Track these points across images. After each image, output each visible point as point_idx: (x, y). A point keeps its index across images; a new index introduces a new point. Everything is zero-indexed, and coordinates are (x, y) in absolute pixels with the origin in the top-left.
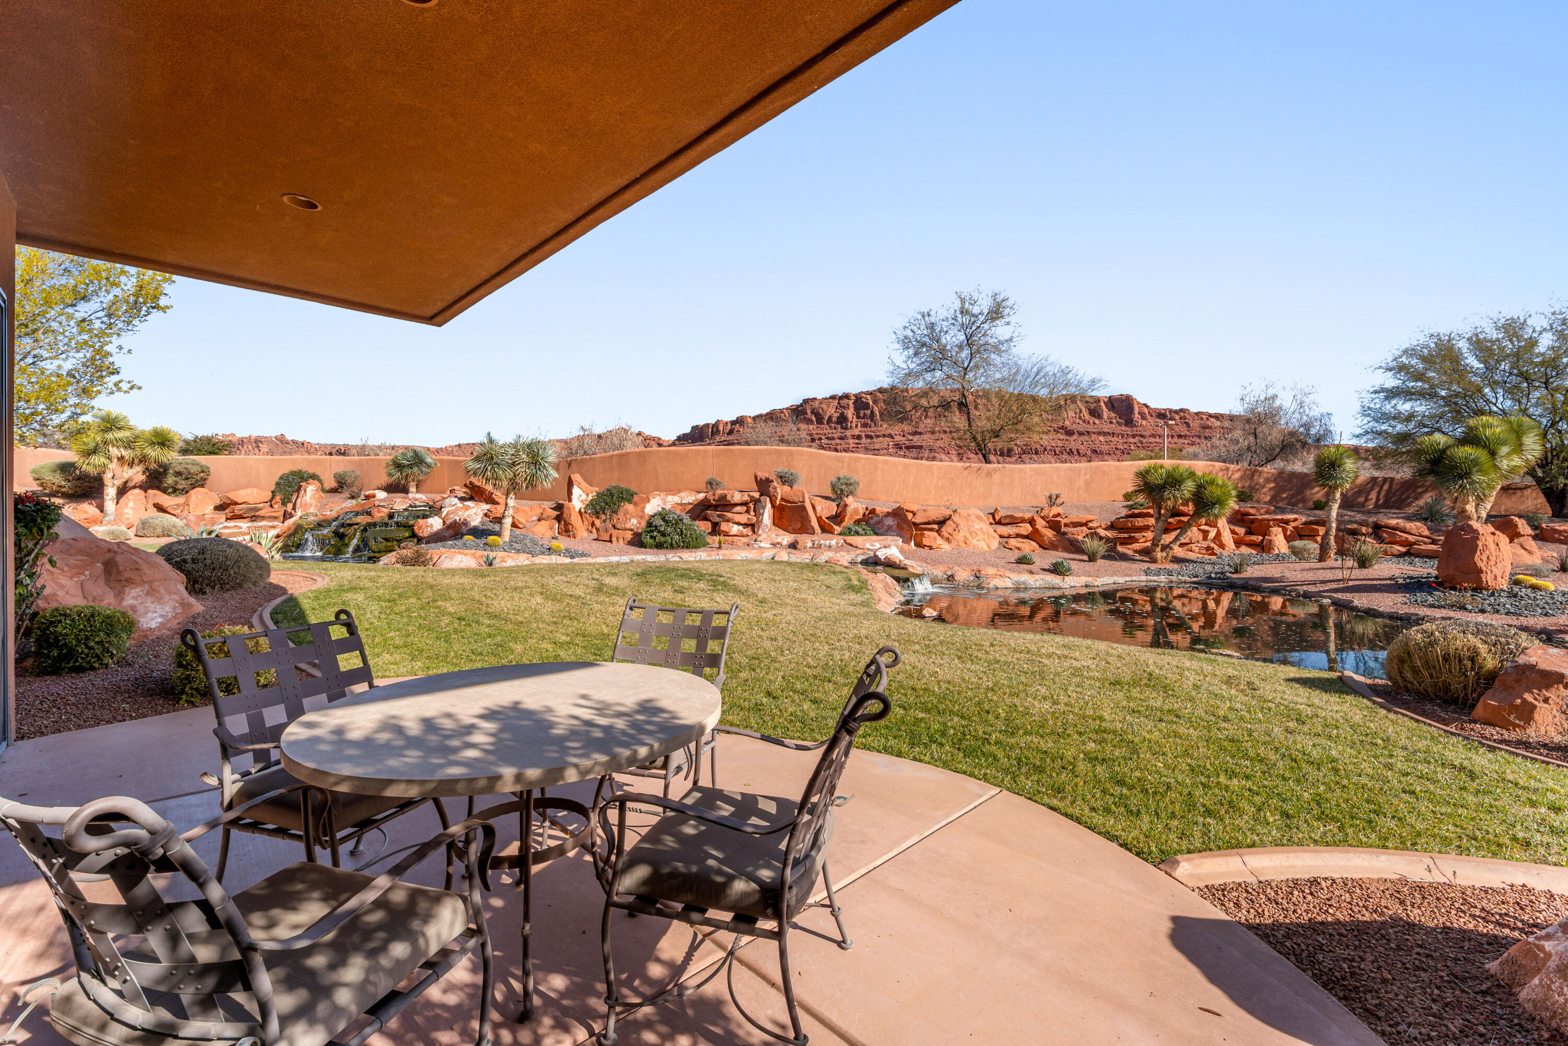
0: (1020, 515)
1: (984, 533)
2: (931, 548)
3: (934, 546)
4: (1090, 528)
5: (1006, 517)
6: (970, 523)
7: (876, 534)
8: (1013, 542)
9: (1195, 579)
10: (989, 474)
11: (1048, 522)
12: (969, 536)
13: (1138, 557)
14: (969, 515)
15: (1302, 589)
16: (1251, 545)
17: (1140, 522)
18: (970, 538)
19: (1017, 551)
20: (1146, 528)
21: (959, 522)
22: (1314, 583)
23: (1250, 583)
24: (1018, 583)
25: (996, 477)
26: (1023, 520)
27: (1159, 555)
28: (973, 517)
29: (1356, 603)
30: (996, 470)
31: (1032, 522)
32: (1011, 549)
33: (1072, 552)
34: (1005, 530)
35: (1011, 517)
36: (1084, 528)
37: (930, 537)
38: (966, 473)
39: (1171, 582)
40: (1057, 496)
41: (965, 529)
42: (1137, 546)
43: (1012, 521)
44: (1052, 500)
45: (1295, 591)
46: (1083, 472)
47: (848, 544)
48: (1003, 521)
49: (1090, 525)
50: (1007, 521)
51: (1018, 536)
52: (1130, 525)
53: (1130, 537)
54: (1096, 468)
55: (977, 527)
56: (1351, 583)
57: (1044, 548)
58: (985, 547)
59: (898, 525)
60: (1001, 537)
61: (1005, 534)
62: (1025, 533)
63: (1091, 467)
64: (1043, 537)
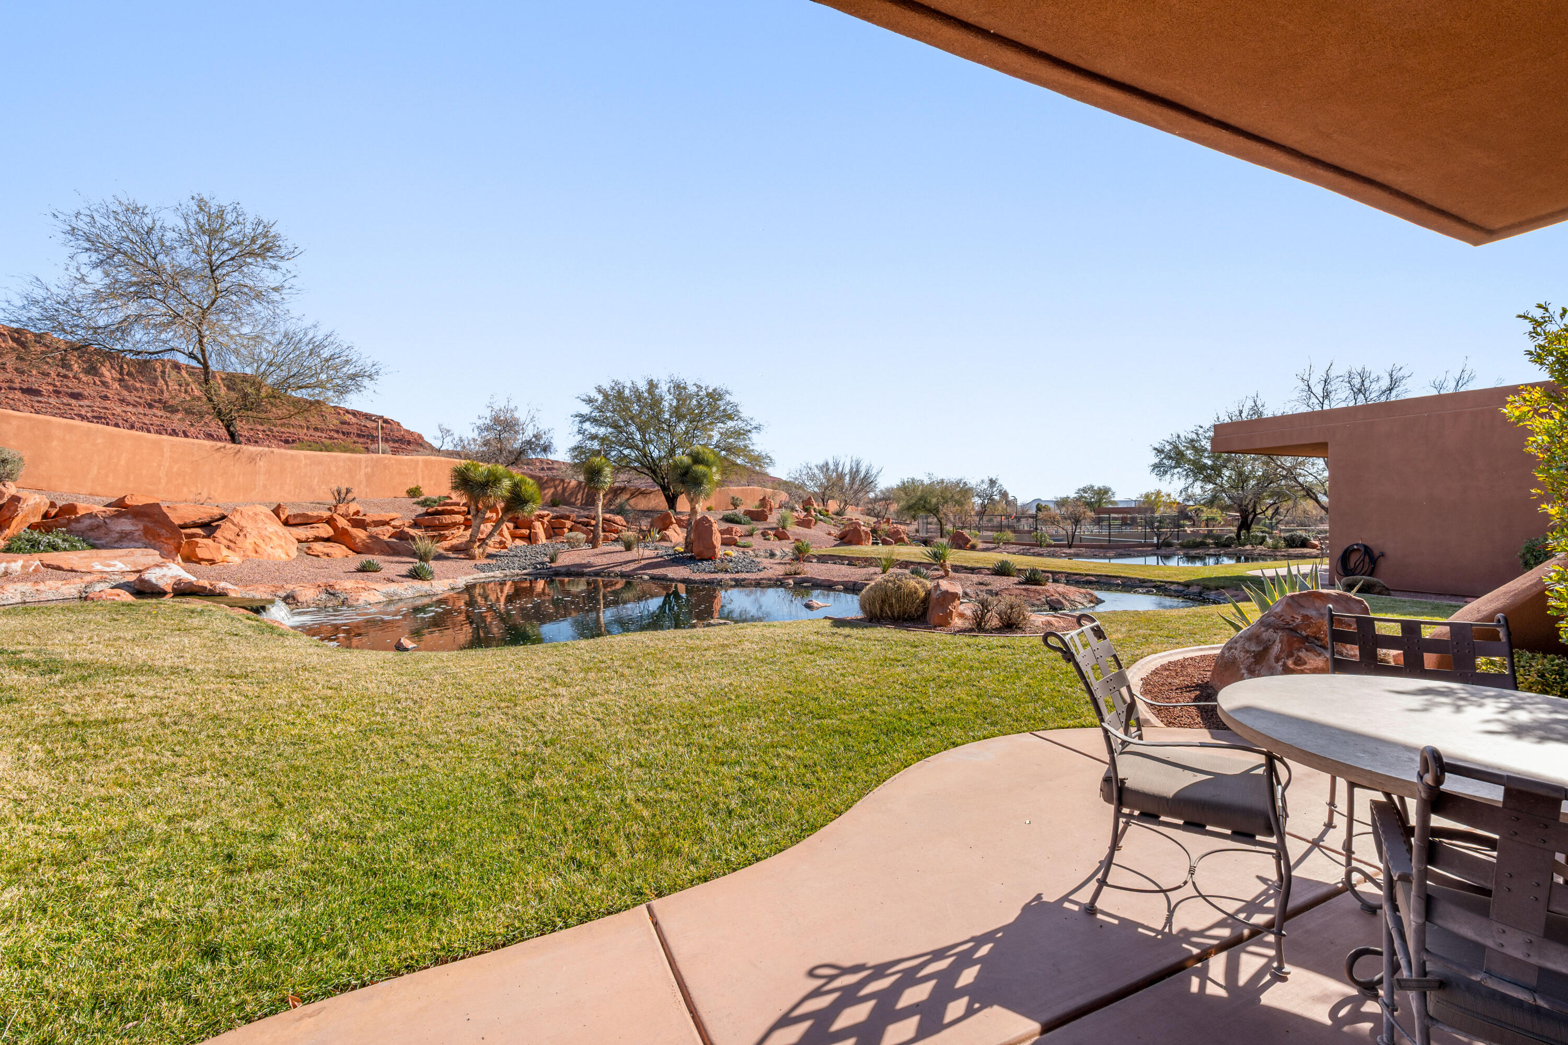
0: (315, 514)
1: (280, 537)
2: (212, 562)
3: (218, 558)
4: (394, 527)
5: (295, 516)
6: (260, 525)
7: (94, 547)
8: (318, 547)
9: (525, 571)
10: (252, 459)
11: (348, 521)
12: (260, 542)
13: (451, 555)
14: (256, 514)
15: (617, 569)
16: (522, 537)
17: (447, 519)
18: (263, 545)
19: (326, 557)
20: (454, 525)
21: (243, 523)
22: (621, 564)
23: (572, 569)
24: (387, 594)
25: (262, 464)
26: (320, 520)
27: (477, 551)
28: (262, 517)
29: (670, 575)
30: (262, 455)
31: (330, 521)
32: (318, 556)
33: (389, 555)
34: (303, 532)
35: (304, 515)
36: (388, 527)
37: (205, 547)
38: (217, 456)
39: (506, 576)
40: (348, 491)
41: (254, 533)
42: (446, 544)
43: (305, 521)
44: (342, 496)
45: (612, 572)
46: (363, 465)
47: (48, 566)
48: (291, 521)
49: (393, 523)
50: (298, 521)
51: (317, 539)
52: (437, 522)
53: (441, 535)
54: (377, 461)
55: (270, 530)
56: (643, 562)
57: (358, 553)
58: (283, 556)
59: (146, 532)
60: (299, 541)
61: (303, 537)
62: (325, 536)
63: (372, 459)
64: (355, 538)
